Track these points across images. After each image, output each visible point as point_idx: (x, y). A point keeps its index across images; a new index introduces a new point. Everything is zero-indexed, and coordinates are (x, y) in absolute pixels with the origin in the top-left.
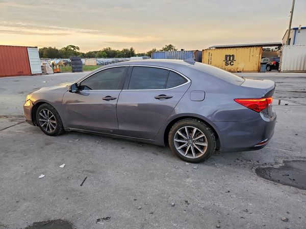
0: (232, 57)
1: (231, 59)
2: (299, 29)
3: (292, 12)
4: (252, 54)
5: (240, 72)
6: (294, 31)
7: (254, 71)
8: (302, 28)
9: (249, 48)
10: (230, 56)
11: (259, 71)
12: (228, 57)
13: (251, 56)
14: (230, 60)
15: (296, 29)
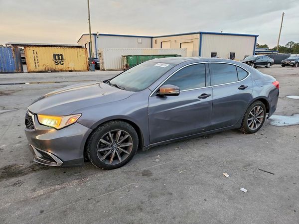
0: (60, 56)
1: (61, 58)
2: (98, 35)
3: (89, 19)
4: (79, 54)
5: (71, 71)
6: (94, 36)
7: (84, 70)
8: (99, 35)
9: (76, 49)
10: (58, 55)
11: (89, 70)
12: (57, 57)
13: (79, 56)
14: (59, 59)
15: (95, 35)
